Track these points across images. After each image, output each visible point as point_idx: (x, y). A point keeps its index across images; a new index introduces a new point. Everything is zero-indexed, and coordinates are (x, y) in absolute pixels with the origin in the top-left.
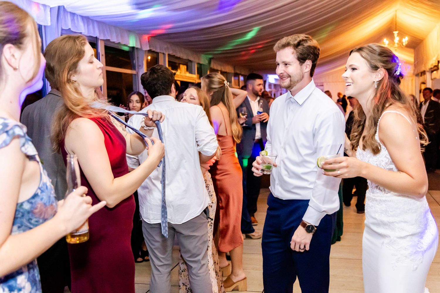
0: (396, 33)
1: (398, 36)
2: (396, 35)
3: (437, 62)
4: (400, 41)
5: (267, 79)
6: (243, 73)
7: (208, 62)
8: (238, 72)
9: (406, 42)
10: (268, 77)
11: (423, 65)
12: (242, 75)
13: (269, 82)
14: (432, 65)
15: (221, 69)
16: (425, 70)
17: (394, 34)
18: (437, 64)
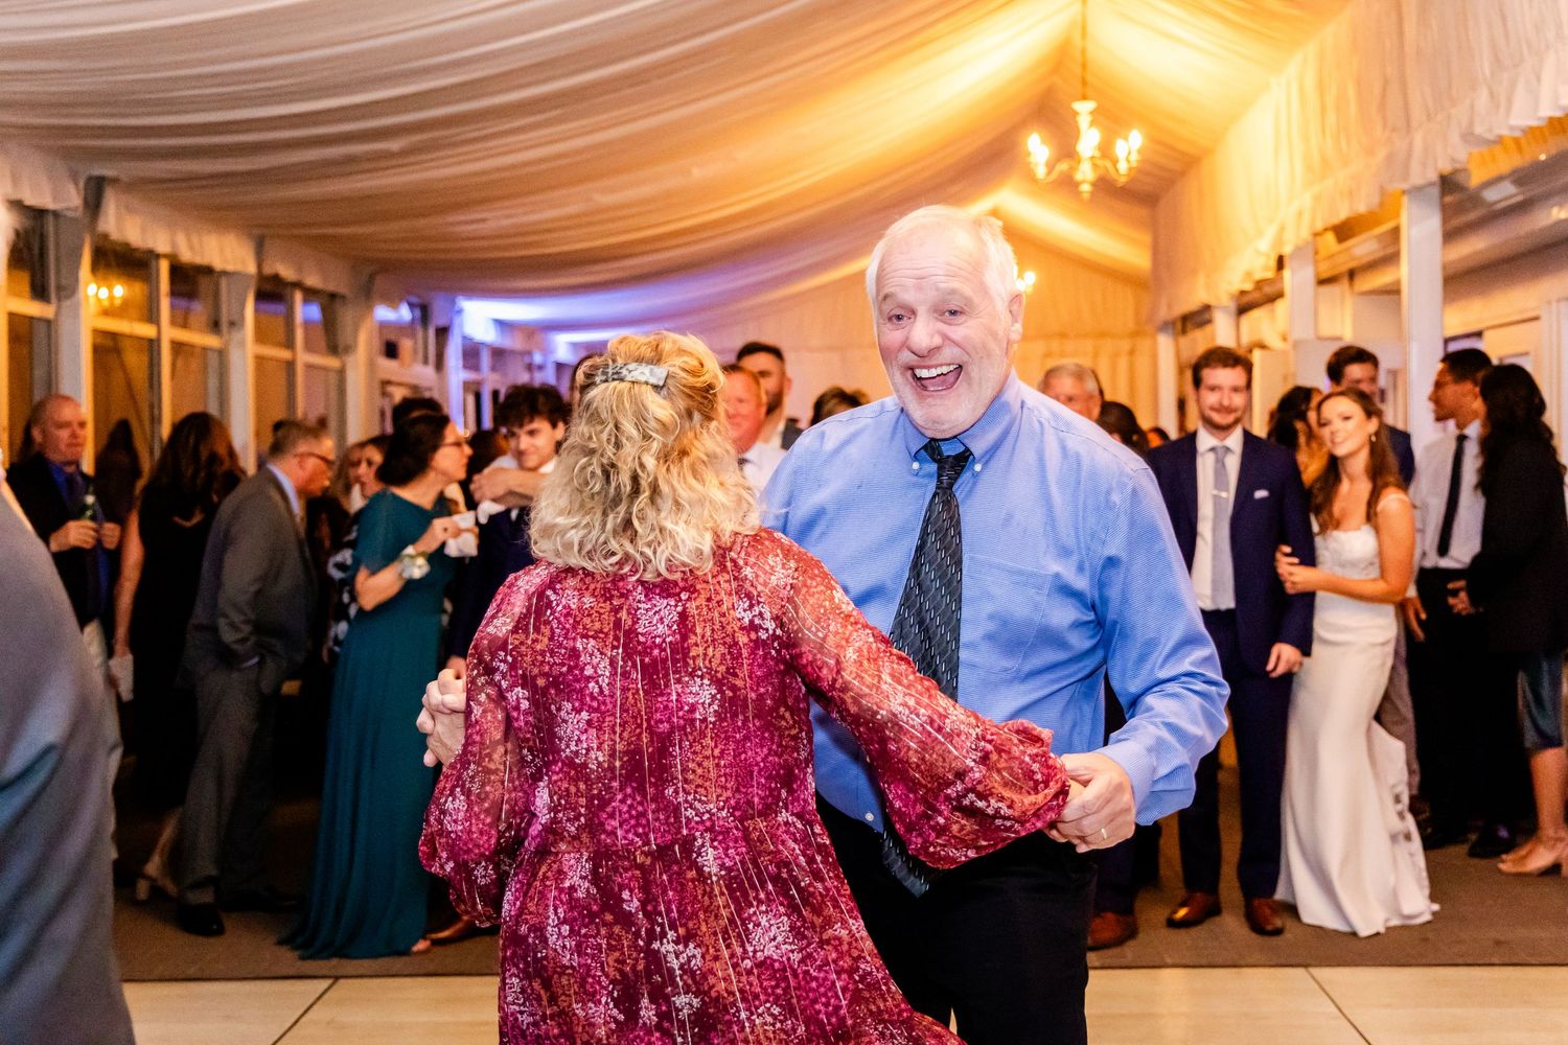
0: (1084, 109)
1: (1093, 123)
2: (1084, 121)
3: (1273, 263)
4: (1106, 149)
5: (457, 321)
6: (312, 281)
7: (86, 202)
8: (287, 272)
9: (1134, 157)
10: (460, 311)
11: (1201, 280)
12: (310, 294)
13: (465, 338)
14: (1249, 274)
15: (174, 244)
16: (1212, 302)
17: (1076, 114)
18: (1270, 274)
